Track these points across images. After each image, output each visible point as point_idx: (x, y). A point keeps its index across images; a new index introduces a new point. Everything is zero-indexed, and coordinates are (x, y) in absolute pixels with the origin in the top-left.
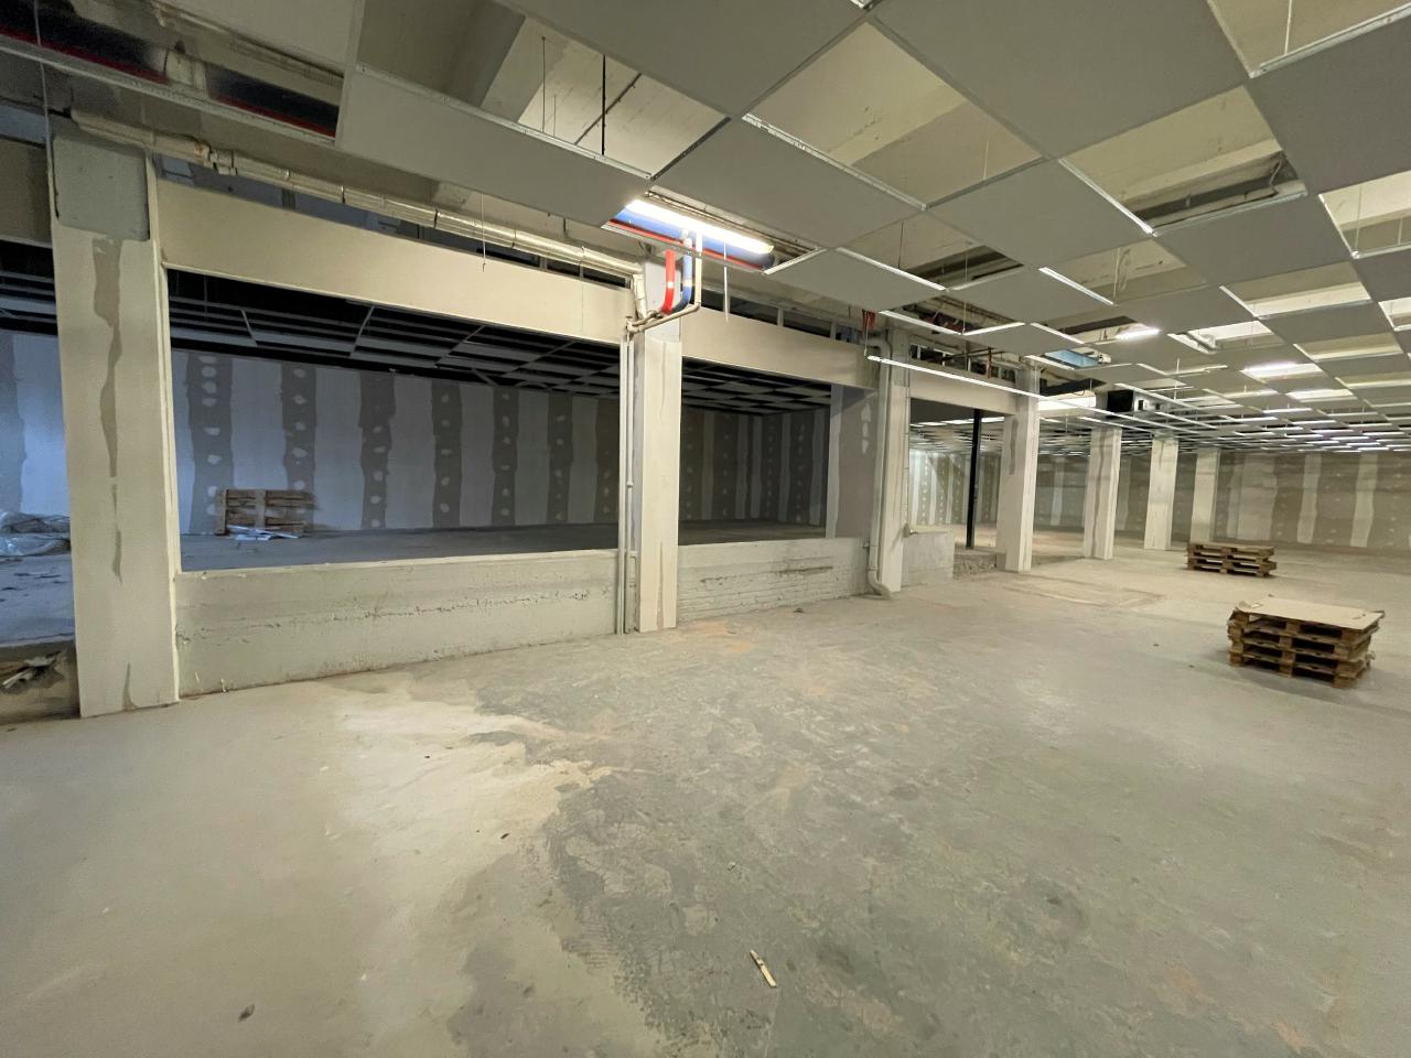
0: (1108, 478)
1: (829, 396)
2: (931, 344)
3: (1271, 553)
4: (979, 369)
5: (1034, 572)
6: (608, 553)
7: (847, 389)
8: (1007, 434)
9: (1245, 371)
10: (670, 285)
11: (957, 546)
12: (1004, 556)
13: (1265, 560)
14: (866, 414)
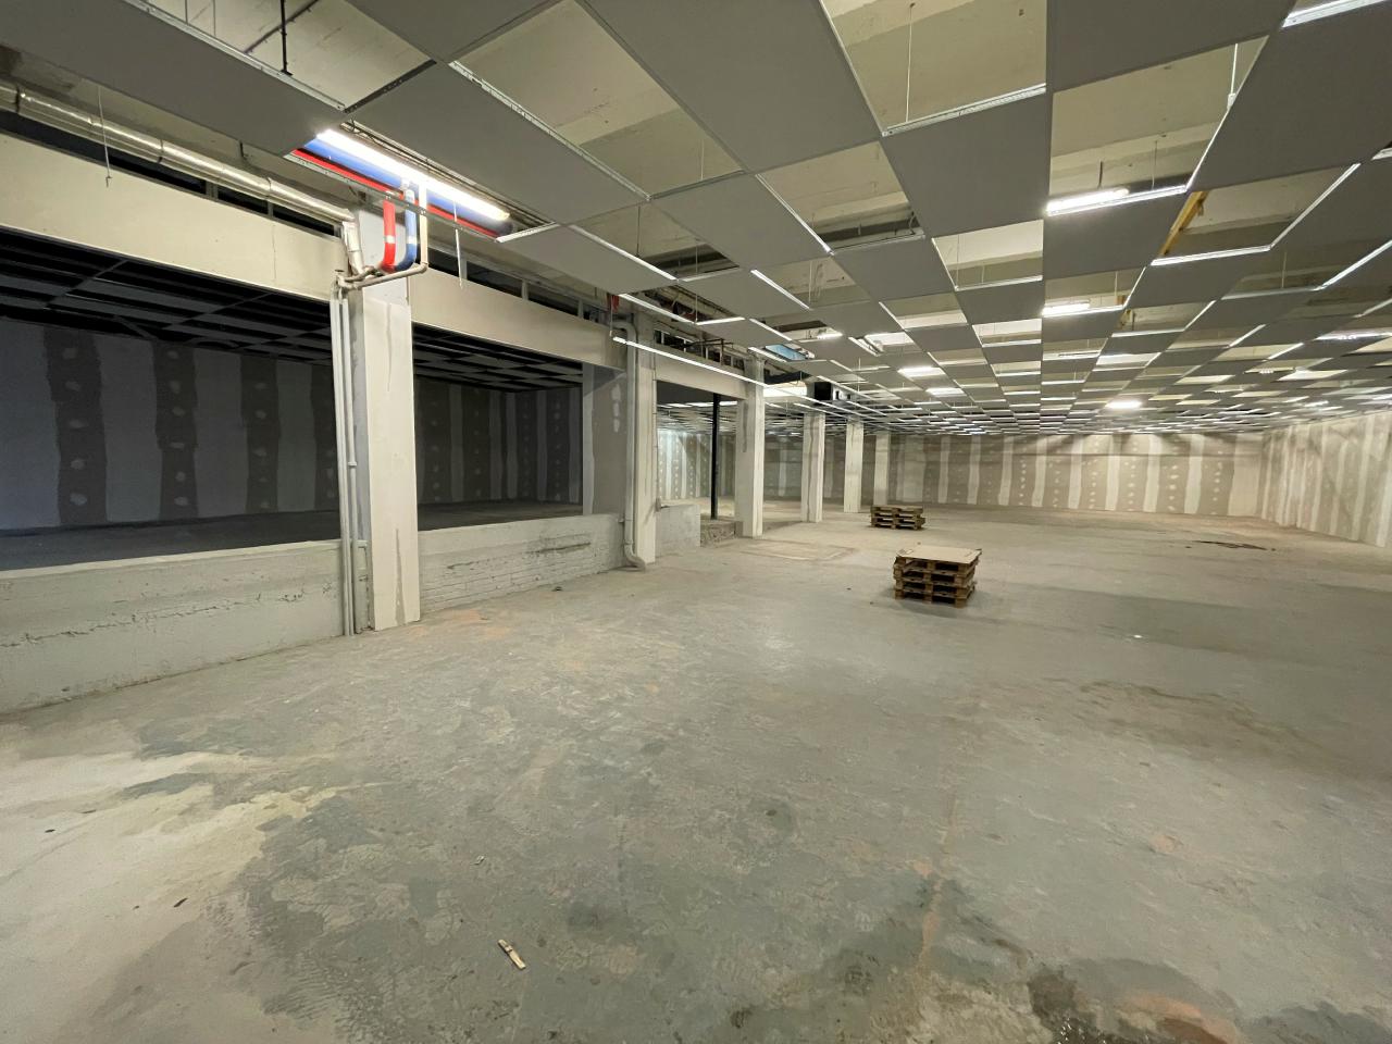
0: (817, 455)
1: (580, 375)
2: (674, 331)
3: (921, 511)
4: (715, 357)
5: (766, 537)
6: (331, 544)
7: (597, 368)
8: (739, 418)
9: (900, 371)
10: (390, 240)
11: (703, 517)
12: (741, 524)
13: (918, 517)
14: (616, 394)
